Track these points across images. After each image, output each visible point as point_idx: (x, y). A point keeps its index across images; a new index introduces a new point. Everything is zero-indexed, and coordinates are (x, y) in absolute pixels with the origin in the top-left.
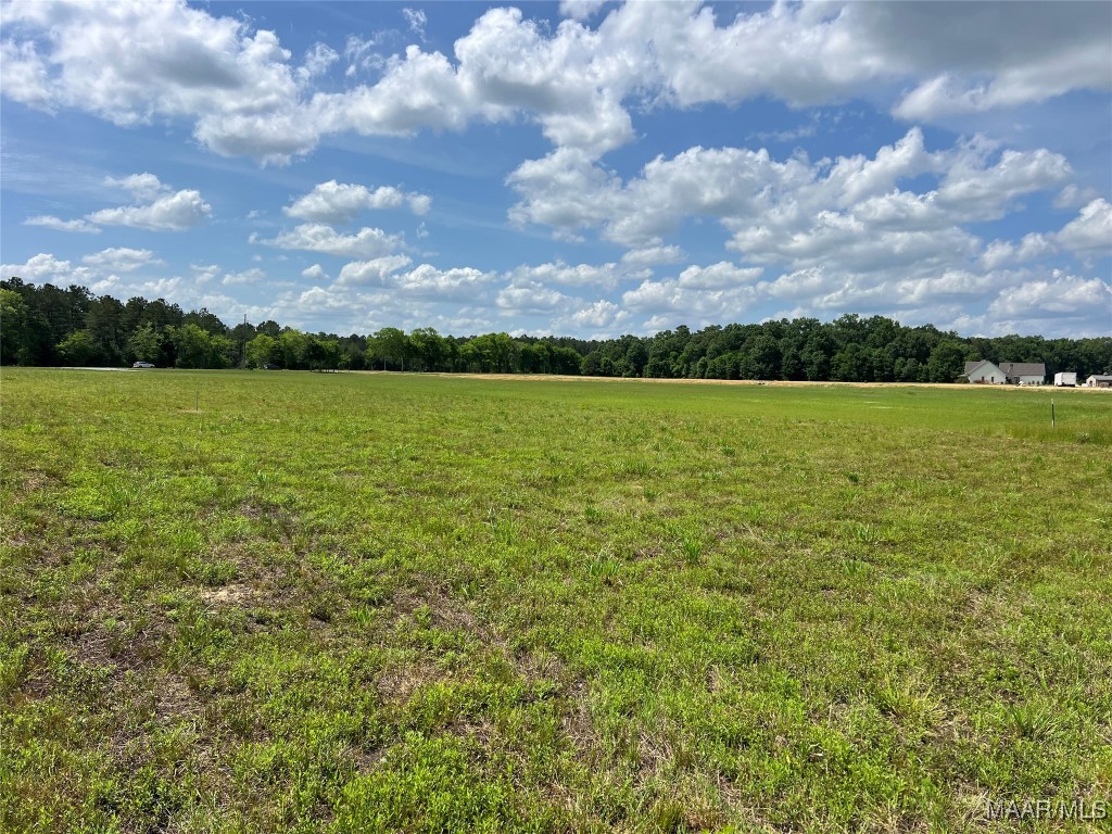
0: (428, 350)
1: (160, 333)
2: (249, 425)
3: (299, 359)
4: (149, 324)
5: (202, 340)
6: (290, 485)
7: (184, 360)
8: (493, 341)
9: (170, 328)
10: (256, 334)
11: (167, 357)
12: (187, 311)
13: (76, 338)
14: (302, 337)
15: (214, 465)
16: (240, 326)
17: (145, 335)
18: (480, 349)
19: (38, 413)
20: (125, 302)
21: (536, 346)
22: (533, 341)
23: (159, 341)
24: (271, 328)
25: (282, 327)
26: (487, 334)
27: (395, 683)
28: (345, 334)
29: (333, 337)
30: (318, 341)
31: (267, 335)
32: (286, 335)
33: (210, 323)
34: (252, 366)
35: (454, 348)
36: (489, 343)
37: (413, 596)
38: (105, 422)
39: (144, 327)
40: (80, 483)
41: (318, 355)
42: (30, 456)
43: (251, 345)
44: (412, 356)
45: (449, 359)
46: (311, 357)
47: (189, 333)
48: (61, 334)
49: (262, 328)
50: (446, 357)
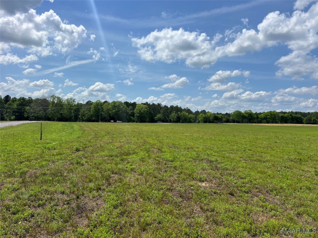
0: (249, 117)
1: (177, 114)
2: (201, 138)
3: (211, 120)
4: (174, 112)
5: (187, 116)
6: (215, 156)
7: (182, 121)
8: (271, 114)
9: (179, 113)
10: (200, 114)
11: (178, 120)
12: (183, 108)
13: (159, 116)
14: (212, 114)
15: (195, 149)
16: (196, 112)
17: (173, 115)
18: (266, 116)
19: (153, 134)
20: (169, 107)
21: (286, 115)
22: (285, 113)
23: (176, 116)
24: (204, 112)
25: (207, 111)
26: (269, 111)
27: (257, 217)
28: (224, 113)
29: (221, 114)
30: (216, 115)
31: (203, 114)
32: (208, 114)
33: (189, 111)
34: (199, 122)
35: (257, 116)
36: (269, 114)
37: (257, 192)
38: (168, 137)
39: (173, 113)
40: (165, 152)
41: (216, 119)
42: (153, 145)
43: (199, 117)
44: (244, 119)
45: (256, 119)
46: (215, 120)
47: (184, 114)
48: (156, 115)
49: (202, 112)
50: (255, 119)
